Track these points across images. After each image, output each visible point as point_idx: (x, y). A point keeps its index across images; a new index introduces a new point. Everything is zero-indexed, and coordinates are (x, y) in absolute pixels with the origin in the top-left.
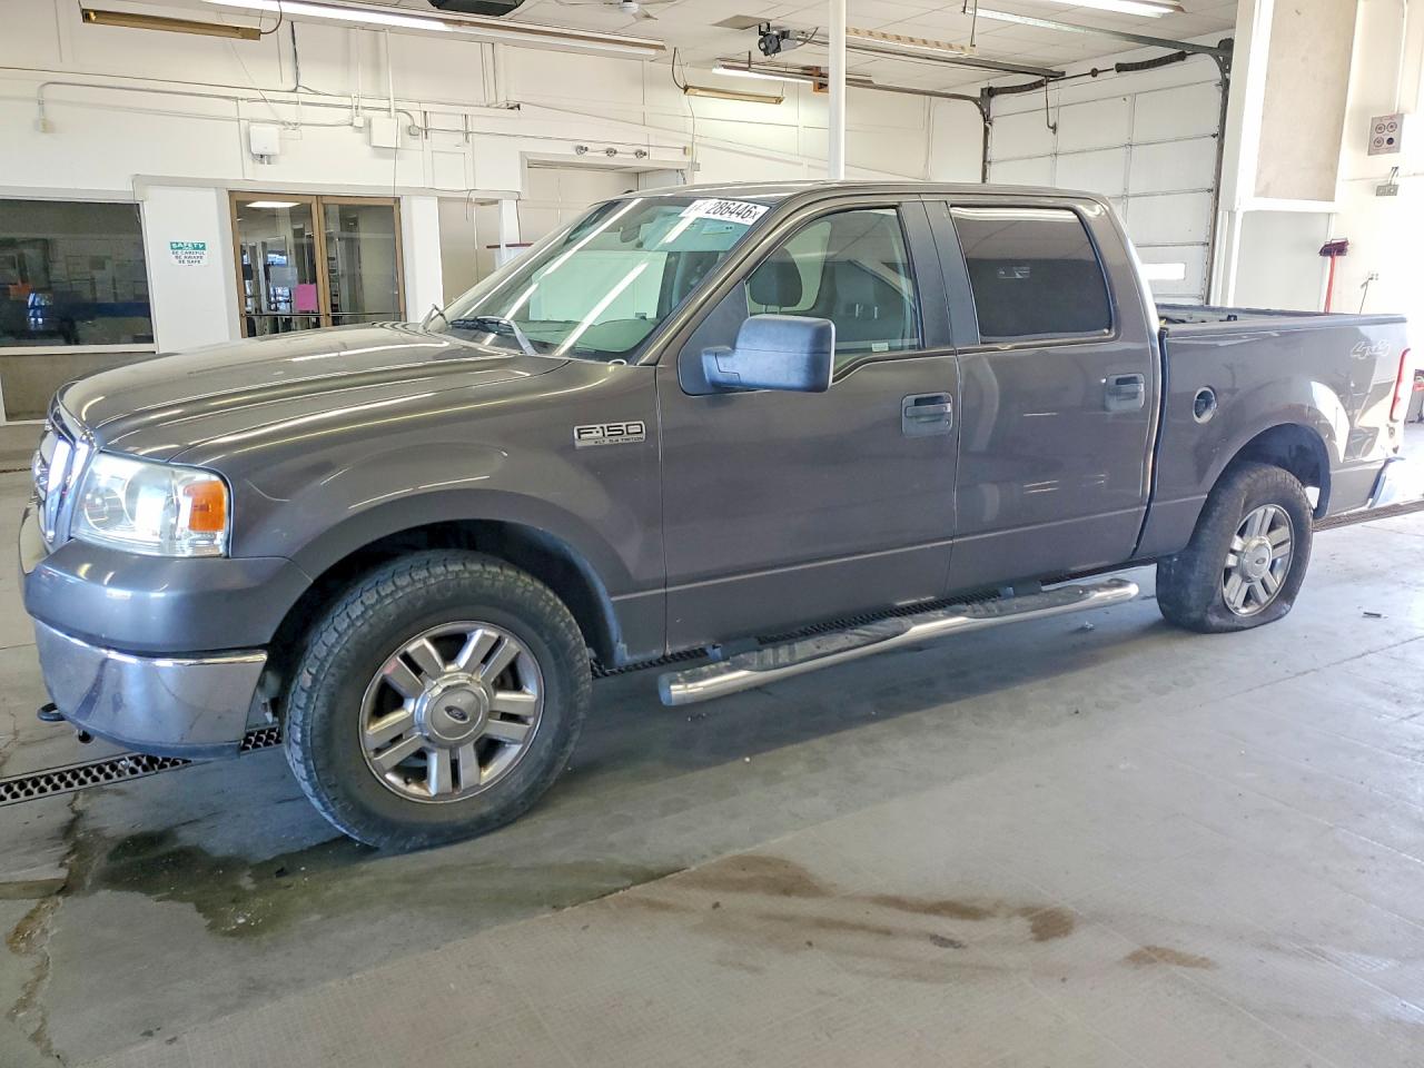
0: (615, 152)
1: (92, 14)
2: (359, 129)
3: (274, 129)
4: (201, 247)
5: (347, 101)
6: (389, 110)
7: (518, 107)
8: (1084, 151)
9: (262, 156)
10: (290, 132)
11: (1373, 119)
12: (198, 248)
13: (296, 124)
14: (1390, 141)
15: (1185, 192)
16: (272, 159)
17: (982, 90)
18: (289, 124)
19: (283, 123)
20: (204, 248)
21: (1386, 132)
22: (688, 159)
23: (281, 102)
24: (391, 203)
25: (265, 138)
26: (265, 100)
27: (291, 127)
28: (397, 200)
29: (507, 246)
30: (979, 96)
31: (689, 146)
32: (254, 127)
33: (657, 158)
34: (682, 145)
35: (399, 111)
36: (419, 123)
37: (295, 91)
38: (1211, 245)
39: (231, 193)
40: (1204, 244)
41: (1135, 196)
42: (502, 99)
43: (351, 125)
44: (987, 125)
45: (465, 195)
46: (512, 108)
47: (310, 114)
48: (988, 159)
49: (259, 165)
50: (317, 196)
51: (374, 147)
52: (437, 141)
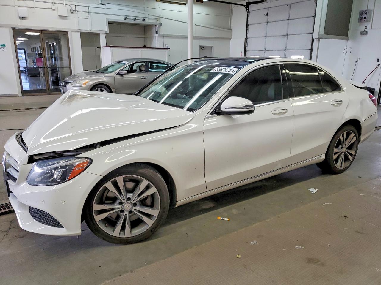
0: (135, 19)
2: (54, 10)
3: (26, 9)
4: (4, 46)
5: (50, 1)
6: (63, 4)
7: (105, 4)
8: (275, 21)
9: (22, 17)
10: (32, 10)
11: (360, 11)
12: (3, 46)
13: (33, 8)
14: (365, 18)
15: (305, 34)
16: (26, 19)
17: (247, 3)
18: (31, 7)
19: (29, 7)
20: (5, 46)
21: (364, 15)
22: (158, 22)
24: (66, 33)
25: (23, 12)
28: (67, 32)
29: (102, 47)
30: (246, 4)
31: (158, 18)
32: (20, 8)
33: (148, 21)
34: (157, 18)
35: (66, 4)
36: (74, 10)
38: (311, 50)
39: (14, 29)
40: (309, 50)
41: (290, 35)
42: (100, 2)
43: (52, 8)
44: (248, 13)
45: (89, 32)
46: (103, 5)
47: (38, 5)
48: (248, 24)
49: (22, 20)
50: (41, 31)
51: (59, 16)
52: (79, 14)
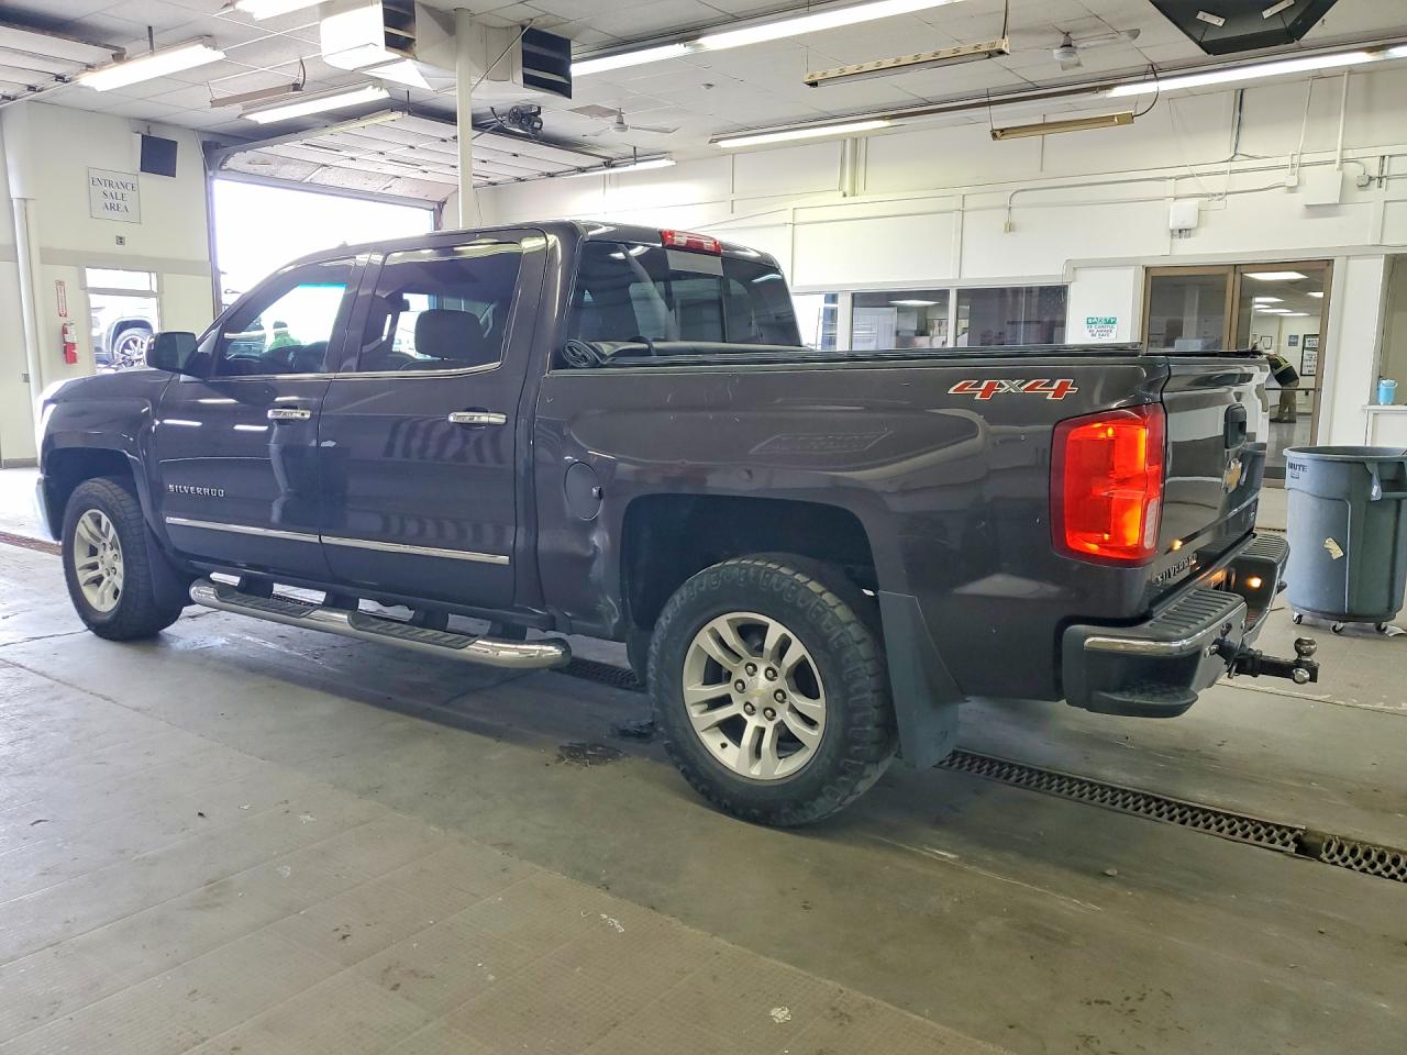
1: (998, 133)
2: (1291, 189)
3: (1195, 201)
4: (1111, 321)
5: (1286, 161)
6: (1333, 162)
9: (1180, 231)
10: (1215, 204)
12: (1109, 322)
13: (1220, 194)
16: (1193, 232)
18: (1215, 195)
19: (1206, 196)
20: (1114, 322)
23: (1209, 174)
24: (1323, 266)
25: (1183, 213)
26: (1192, 176)
27: (1216, 198)
28: (1330, 262)
32: (1177, 203)
35: (1345, 161)
36: (1375, 173)
37: (1231, 160)
39: (1147, 269)
43: (1285, 186)
47: (1241, 182)
49: (1176, 240)
50: (1235, 265)
51: (1308, 206)
52: (1395, 188)
